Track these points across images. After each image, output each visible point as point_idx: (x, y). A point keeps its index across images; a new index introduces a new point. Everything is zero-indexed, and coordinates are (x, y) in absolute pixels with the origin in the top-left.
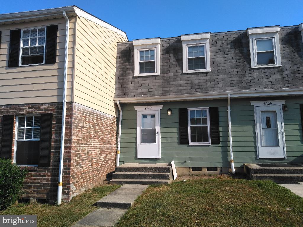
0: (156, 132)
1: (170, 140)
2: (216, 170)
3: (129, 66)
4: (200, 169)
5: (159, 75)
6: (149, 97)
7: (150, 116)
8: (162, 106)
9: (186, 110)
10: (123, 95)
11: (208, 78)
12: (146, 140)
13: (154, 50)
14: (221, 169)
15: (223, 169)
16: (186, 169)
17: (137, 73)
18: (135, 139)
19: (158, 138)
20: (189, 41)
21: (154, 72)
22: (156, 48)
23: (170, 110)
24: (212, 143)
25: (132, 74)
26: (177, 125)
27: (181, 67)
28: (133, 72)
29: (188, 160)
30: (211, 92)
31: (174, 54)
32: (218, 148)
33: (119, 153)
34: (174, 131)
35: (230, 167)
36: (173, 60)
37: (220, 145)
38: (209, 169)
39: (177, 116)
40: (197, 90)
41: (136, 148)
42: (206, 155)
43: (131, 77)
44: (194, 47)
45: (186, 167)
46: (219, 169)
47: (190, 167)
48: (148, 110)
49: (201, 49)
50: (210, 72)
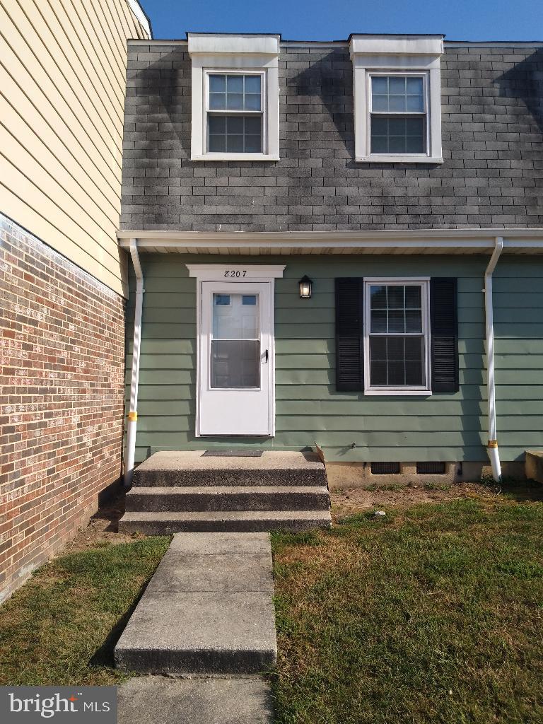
0: (262, 351)
1: (303, 377)
2: (443, 472)
3: (171, 125)
4: (394, 468)
5: (275, 162)
6: (243, 234)
7: (241, 301)
8: (283, 267)
9: (359, 283)
10: (149, 221)
11: (433, 182)
12: (226, 377)
13: (259, 77)
14: (458, 467)
15: (465, 467)
16: (353, 468)
17: (199, 150)
18: (188, 373)
19: (268, 371)
20: (375, 56)
21: (259, 150)
22: (266, 69)
23: (306, 281)
24: (436, 389)
25: (180, 151)
26: (330, 331)
27: (350, 143)
28: (187, 147)
29: (361, 440)
30: (443, 229)
31: (324, 97)
32: (453, 404)
33: (135, 418)
34: (319, 351)
35: (488, 461)
36: (322, 115)
37: (459, 395)
38: (423, 467)
39: (329, 301)
40: (401, 219)
41: (192, 402)
42: (416, 424)
43: (177, 162)
44: (393, 79)
45: (353, 464)
46: (452, 468)
47: (365, 464)
48: (235, 279)
49: (414, 88)
50: (440, 164)
